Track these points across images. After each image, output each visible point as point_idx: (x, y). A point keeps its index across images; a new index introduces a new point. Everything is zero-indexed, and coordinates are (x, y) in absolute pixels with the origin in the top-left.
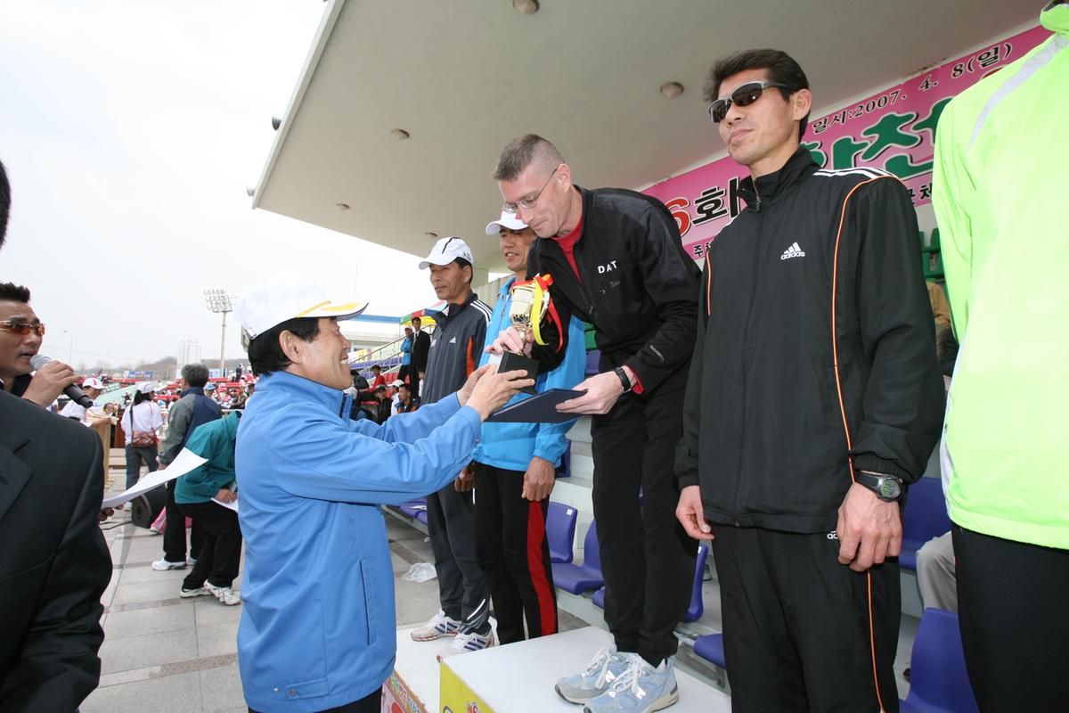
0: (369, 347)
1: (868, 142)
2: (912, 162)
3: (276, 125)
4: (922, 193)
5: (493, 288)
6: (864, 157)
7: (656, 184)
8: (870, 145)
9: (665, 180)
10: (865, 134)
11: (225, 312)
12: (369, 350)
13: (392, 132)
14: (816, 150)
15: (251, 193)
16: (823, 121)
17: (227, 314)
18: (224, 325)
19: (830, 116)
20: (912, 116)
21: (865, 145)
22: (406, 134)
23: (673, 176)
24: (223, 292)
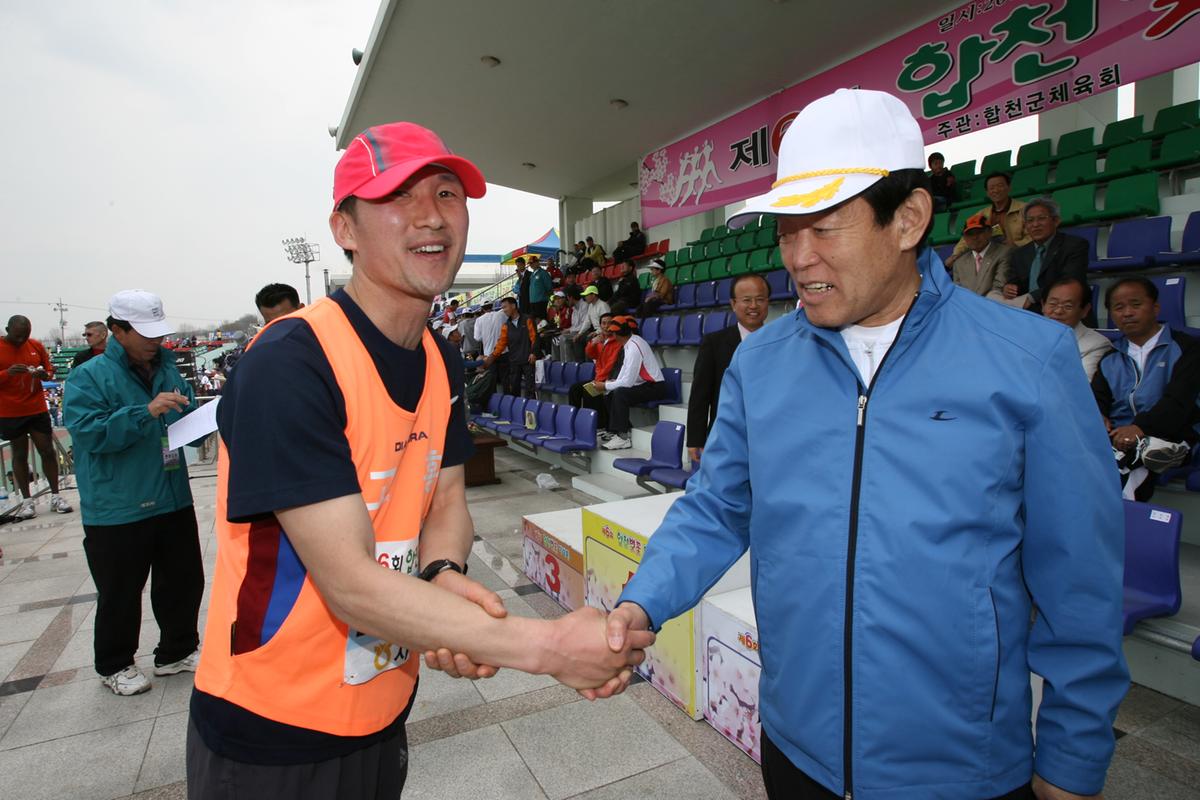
0: (466, 290)
1: (997, 40)
2: (1042, 61)
3: (357, 59)
4: (1051, 96)
5: (599, 220)
6: (992, 59)
7: (769, 96)
8: (999, 44)
9: (779, 91)
10: (995, 31)
11: (307, 262)
12: (468, 294)
13: (482, 59)
14: (941, 52)
15: (334, 133)
16: (949, 17)
17: (310, 264)
18: (308, 277)
19: (958, 10)
20: (1045, 8)
21: (994, 43)
22: (496, 61)
23: (788, 87)
24: (302, 240)
